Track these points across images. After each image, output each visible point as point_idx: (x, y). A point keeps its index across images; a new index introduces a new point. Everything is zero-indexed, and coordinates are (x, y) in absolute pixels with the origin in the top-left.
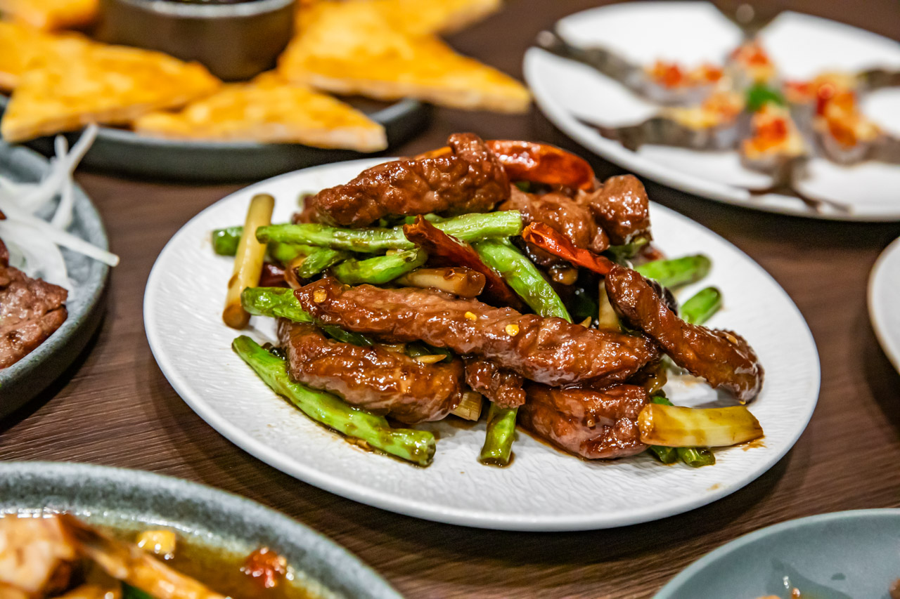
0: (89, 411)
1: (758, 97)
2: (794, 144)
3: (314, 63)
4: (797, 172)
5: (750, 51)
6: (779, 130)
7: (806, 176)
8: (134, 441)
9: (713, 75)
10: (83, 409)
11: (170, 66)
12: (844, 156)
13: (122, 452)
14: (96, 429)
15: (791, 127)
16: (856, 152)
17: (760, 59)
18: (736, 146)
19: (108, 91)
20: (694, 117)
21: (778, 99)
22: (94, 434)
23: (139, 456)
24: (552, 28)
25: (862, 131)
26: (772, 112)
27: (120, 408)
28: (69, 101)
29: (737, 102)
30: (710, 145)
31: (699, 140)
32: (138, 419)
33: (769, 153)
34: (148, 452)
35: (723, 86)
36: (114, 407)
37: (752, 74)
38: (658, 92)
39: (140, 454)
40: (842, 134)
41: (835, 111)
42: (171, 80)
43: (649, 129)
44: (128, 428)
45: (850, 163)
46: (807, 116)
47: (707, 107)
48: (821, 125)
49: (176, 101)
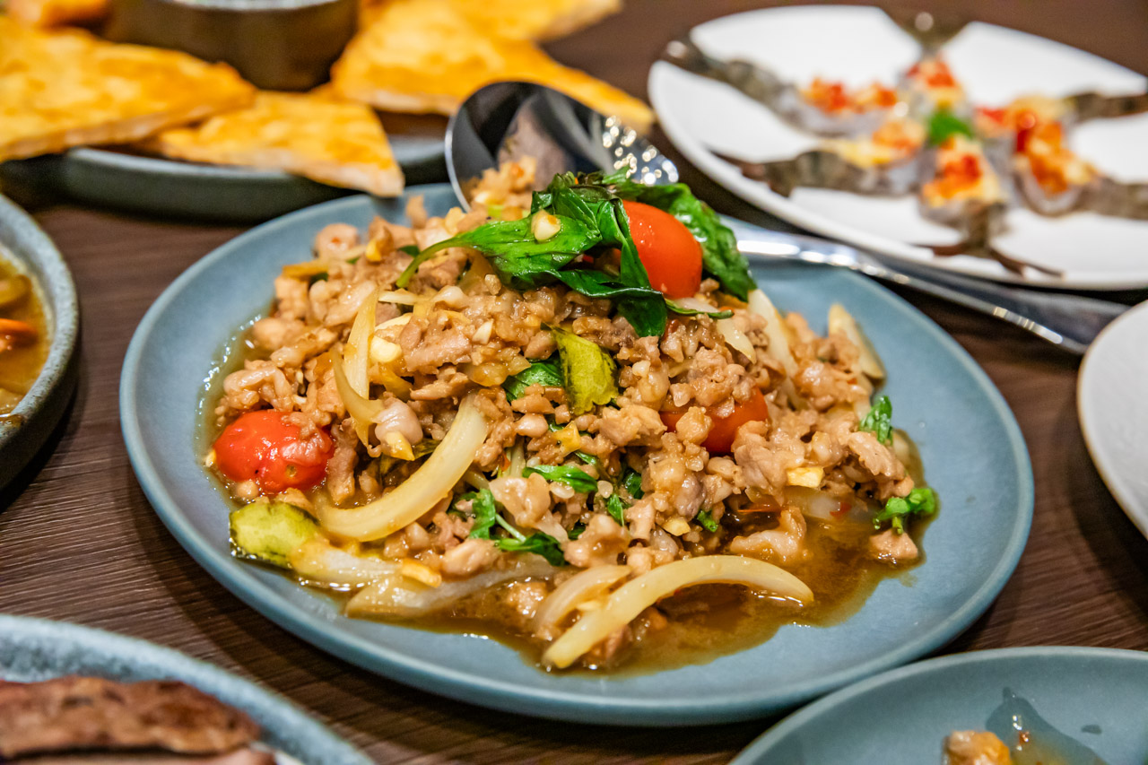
0: (28, 533)
1: (942, 127)
2: (990, 188)
3: (377, 74)
4: (993, 225)
5: (929, 68)
6: (970, 170)
7: (1004, 230)
8: (83, 577)
9: (886, 99)
10: (19, 529)
11: (191, 68)
12: (1048, 205)
13: (62, 593)
14: (34, 559)
15: (984, 166)
16: (1066, 200)
17: (944, 79)
18: (915, 189)
19: (105, 100)
20: (862, 151)
21: (967, 130)
22: (29, 566)
23: (85, 599)
24: (685, 37)
25: (1073, 173)
26: (962, 147)
27: (72, 529)
28: (52, 115)
29: (916, 133)
30: (882, 189)
31: (868, 182)
32: (94, 545)
33: (958, 200)
34: (100, 593)
35: (899, 111)
36: (63, 528)
37: (935, 97)
38: (816, 119)
39: (88, 595)
40: (1047, 176)
41: (1039, 147)
42: (190, 84)
43: (805, 165)
44: (77, 557)
45: (1057, 215)
46: (1002, 153)
47: (877, 139)
48: (1022, 164)
49: (195, 114)
